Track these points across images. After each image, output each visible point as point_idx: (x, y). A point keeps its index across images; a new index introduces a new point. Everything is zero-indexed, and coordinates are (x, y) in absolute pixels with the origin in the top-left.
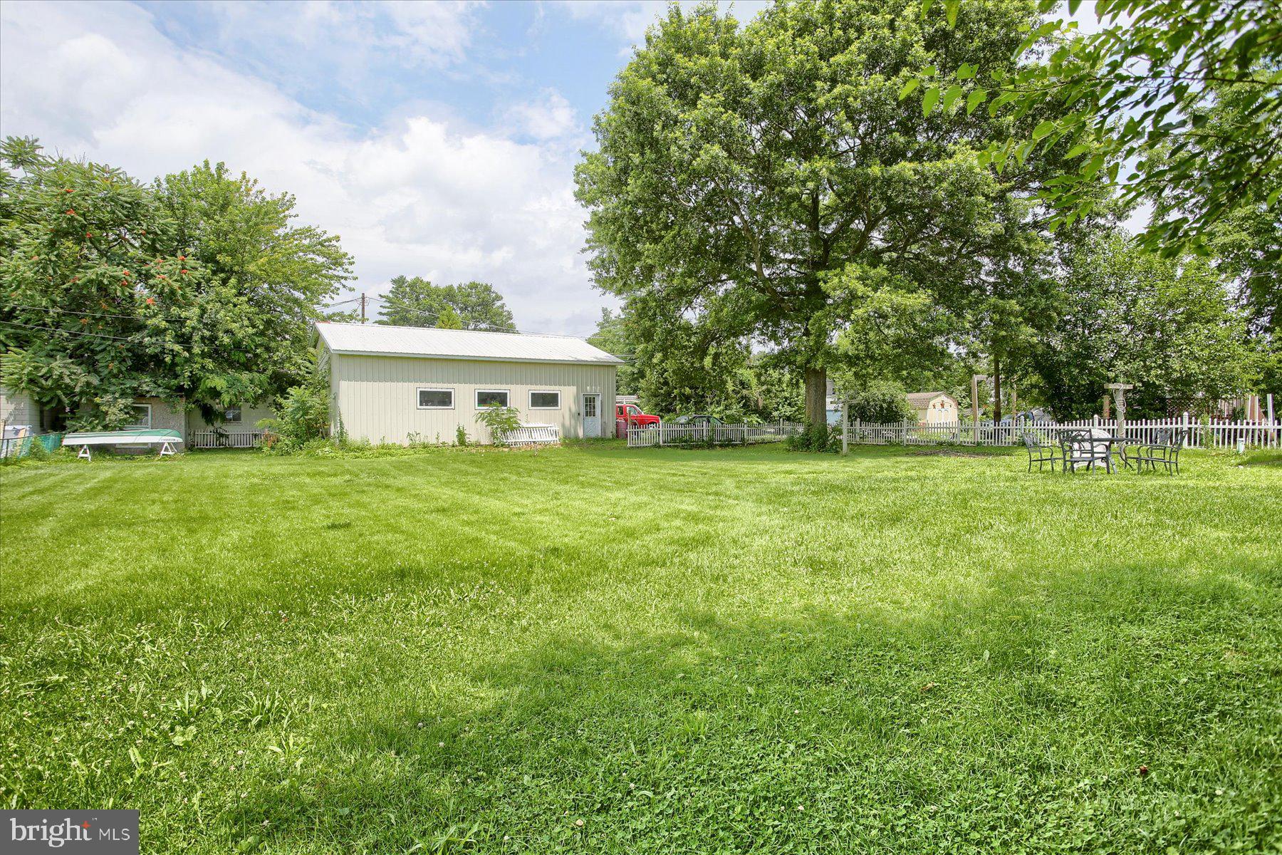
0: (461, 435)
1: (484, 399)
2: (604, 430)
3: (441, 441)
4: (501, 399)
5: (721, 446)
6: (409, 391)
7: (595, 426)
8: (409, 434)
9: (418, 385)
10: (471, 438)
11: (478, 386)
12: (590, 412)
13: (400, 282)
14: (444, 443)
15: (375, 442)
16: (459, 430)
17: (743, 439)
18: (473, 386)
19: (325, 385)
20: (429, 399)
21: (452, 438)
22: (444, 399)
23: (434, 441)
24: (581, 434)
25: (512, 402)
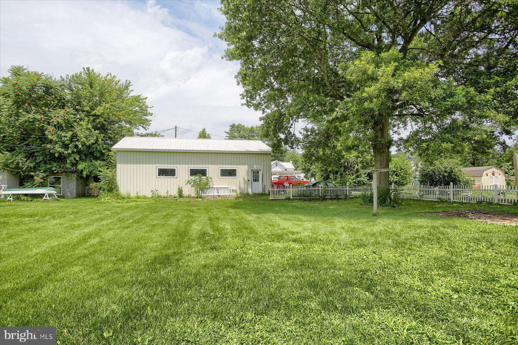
0: (180, 192)
1: (194, 172)
2: (264, 189)
3: (169, 194)
4: (203, 172)
5: (331, 199)
6: (154, 169)
7: (258, 188)
8: (152, 191)
9: (157, 165)
10: (185, 193)
11: (190, 166)
12: (256, 180)
13: (233, 126)
14: (171, 195)
15: (133, 194)
16: (179, 189)
17: (346, 195)
18: (187, 166)
19: (112, 166)
20: (163, 172)
21: (174, 192)
22: (170, 173)
23: (166, 195)
24: (250, 192)
25: (209, 174)
